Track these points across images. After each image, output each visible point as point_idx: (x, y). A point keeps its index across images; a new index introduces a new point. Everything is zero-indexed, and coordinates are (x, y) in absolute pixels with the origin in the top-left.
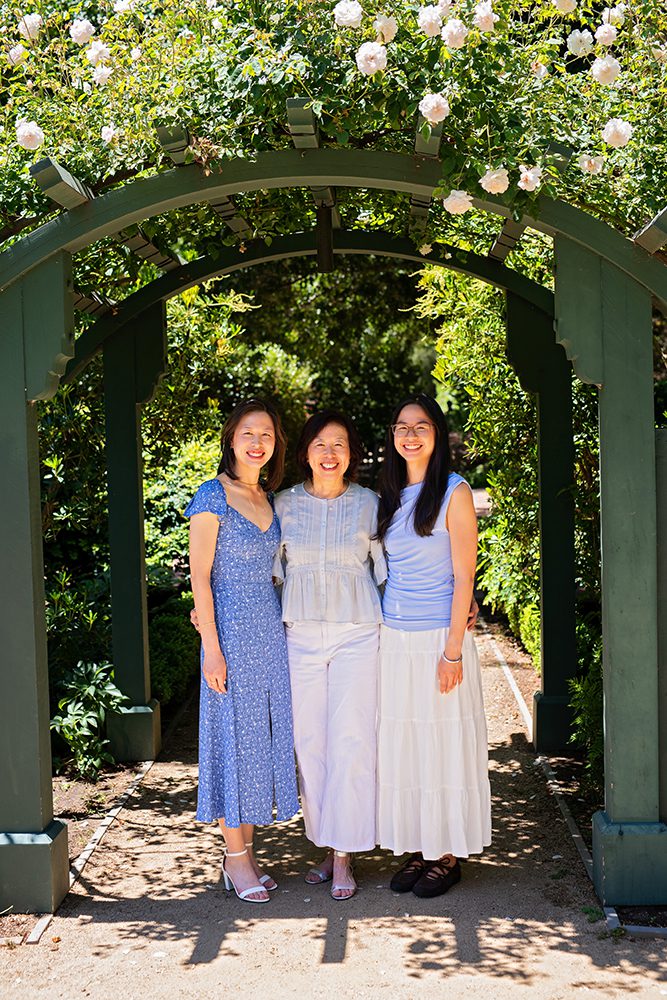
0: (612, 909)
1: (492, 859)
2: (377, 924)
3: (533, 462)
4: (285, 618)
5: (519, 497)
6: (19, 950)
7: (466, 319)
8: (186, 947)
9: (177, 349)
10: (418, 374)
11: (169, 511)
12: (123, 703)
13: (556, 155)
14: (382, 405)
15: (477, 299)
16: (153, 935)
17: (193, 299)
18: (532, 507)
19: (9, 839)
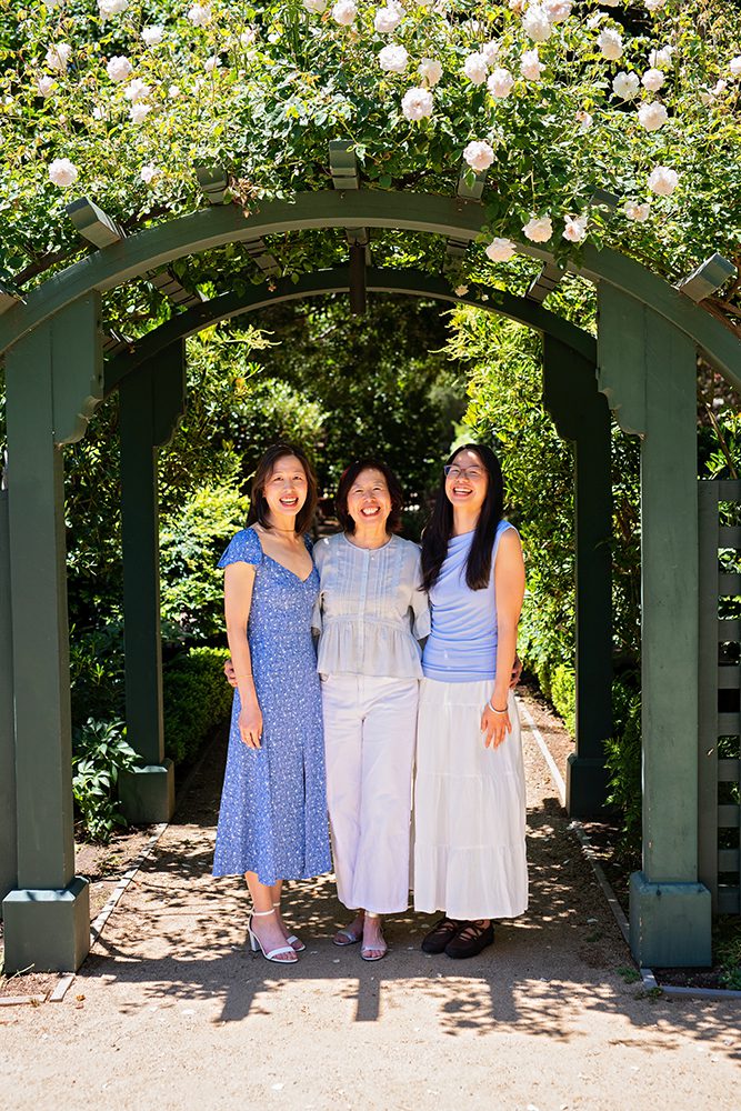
0: (649, 971)
1: (526, 923)
2: (410, 985)
3: (569, 515)
4: (321, 669)
5: (554, 551)
6: (42, 1007)
7: (499, 362)
8: (215, 1006)
9: (193, 388)
10: (439, 414)
11: (177, 561)
12: (136, 763)
14: (398, 449)
15: (511, 342)
16: (180, 994)
17: (209, 336)
18: (568, 559)
19: (30, 895)
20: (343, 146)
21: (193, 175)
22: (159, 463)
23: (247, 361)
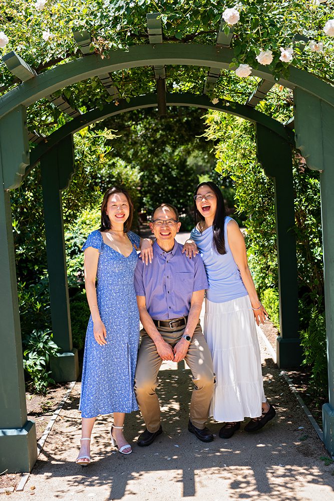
2: (210, 472)
6: (12, 495)
7: (232, 140)
8: (106, 490)
9: (78, 160)
10: (192, 172)
11: (74, 246)
12: (58, 351)
13: (301, 41)
14: (175, 189)
15: (238, 129)
16: (87, 483)
17: (85, 133)
18: (272, 238)
19: (4, 433)
20: (155, 16)
21: (72, 37)
22: (63, 198)
23: (105, 145)
